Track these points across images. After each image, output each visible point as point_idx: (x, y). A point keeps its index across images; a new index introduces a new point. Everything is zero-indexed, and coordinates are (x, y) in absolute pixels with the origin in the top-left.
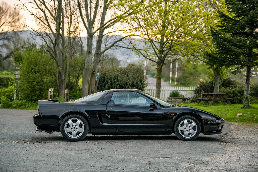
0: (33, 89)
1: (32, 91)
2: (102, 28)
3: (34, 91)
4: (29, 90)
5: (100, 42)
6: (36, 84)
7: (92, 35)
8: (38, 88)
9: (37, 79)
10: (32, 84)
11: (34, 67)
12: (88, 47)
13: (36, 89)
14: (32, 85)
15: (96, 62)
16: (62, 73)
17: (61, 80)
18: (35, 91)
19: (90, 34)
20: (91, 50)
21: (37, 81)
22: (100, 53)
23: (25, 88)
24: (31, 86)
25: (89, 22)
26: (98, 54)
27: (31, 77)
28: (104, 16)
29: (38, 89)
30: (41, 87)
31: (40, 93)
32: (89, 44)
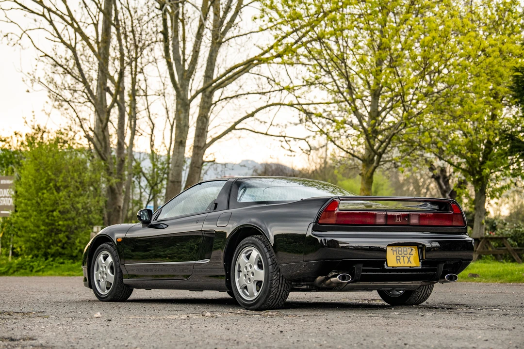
0: (50, 227)
1: (48, 234)
2: (210, 89)
3: (53, 234)
4: (42, 230)
5: (205, 120)
6: (60, 215)
7: (188, 102)
8: (64, 225)
9: (62, 204)
10: (48, 216)
11: (53, 177)
12: (178, 132)
13: (60, 227)
14: (48, 218)
15: (195, 166)
16: (117, 191)
17: (115, 208)
18: (56, 234)
19: (183, 100)
20: (184, 138)
21: (61, 208)
22: (203, 144)
23: (32, 227)
24: (47, 221)
25: (182, 72)
26: (200, 147)
27: (46, 201)
28: (213, 61)
29: (64, 229)
30: (70, 222)
31: (67, 237)
32: (180, 123)
